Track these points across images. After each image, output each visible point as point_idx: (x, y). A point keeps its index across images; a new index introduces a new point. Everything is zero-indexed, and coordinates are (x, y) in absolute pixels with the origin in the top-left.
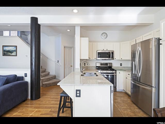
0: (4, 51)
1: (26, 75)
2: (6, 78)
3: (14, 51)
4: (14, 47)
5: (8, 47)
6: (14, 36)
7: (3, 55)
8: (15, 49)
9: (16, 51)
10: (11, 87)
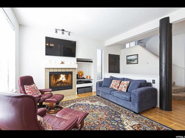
0: (127, 60)
1: (154, 82)
2: (140, 82)
3: (136, 59)
4: (135, 56)
5: (131, 56)
6: (133, 47)
7: (127, 64)
8: (136, 57)
9: (137, 59)
10: (146, 91)
